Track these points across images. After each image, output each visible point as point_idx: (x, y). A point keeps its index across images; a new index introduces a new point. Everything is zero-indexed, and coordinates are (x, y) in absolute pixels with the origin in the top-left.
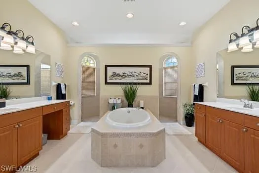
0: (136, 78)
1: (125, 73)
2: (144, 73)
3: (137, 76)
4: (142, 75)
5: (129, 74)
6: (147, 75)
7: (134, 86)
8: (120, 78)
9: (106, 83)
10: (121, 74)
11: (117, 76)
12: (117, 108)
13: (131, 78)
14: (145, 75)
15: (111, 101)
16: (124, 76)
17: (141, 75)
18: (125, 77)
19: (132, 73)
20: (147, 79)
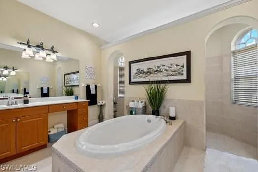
0: (165, 73)
1: (150, 69)
2: (177, 65)
3: (166, 70)
4: (175, 68)
5: (155, 69)
6: (183, 67)
7: (162, 85)
8: (145, 75)
9: (131, 82)
10: (146, 70)
11: (141, 73)
12: (135, 114)
13: (159, 74)
14: (179, 67)
15: (131, 105)
16: (149, 72)
17: (173, 68)
18: (151, 73)
19: (159, 67)
20: (182, 74)
